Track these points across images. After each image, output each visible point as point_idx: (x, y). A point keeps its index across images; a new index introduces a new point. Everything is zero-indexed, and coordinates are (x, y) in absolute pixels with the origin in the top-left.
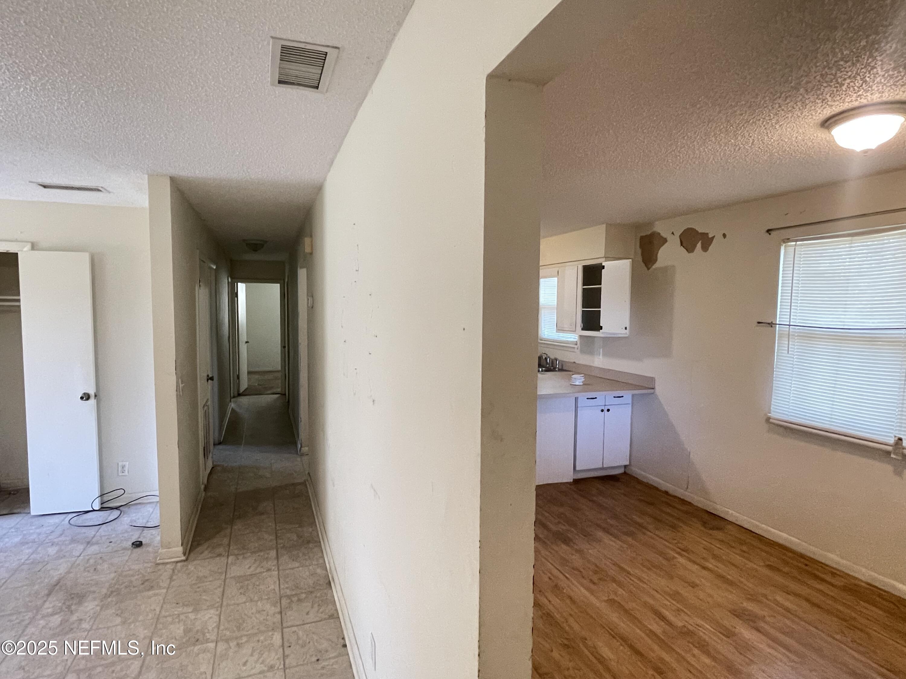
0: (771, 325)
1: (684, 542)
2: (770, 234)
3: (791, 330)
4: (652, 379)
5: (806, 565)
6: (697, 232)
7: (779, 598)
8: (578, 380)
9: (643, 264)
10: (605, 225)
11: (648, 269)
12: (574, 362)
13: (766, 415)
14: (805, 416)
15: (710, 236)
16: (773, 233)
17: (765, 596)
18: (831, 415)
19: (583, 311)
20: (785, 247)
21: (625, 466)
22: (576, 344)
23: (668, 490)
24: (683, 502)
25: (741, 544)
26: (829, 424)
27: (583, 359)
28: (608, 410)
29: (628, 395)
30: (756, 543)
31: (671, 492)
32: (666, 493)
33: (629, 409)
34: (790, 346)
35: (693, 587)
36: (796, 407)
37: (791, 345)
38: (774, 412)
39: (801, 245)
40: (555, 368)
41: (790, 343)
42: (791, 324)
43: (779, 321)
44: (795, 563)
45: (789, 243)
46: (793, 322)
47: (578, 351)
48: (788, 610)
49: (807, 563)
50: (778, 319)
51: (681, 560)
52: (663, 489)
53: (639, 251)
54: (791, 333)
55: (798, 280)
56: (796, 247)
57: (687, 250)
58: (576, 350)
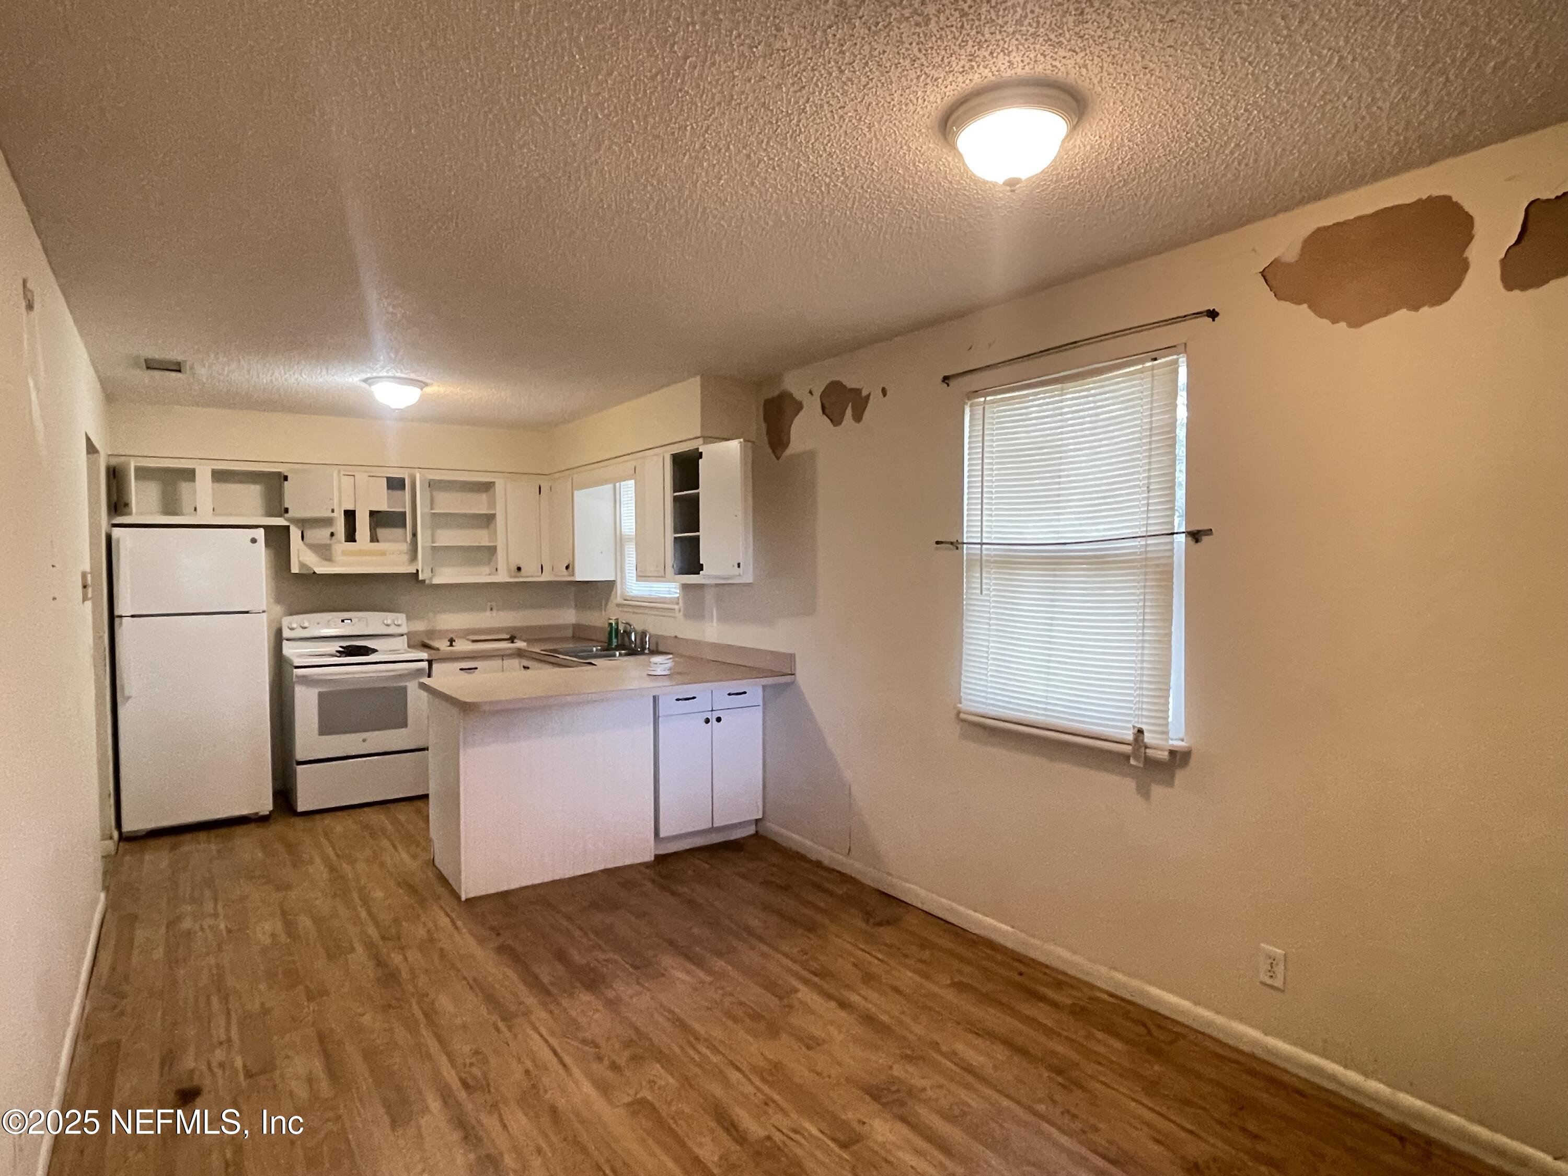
0: (957, 545)
1: (822, 958)
2: (948, 385)
3: (984, 552)
4: (791, 657)
5: (1021, 974)
6: (845, 387)
7: (960, 1047)
8: (661, 664)
9: (769, 451)
10: (698, 378)
11: (778, 458)
12: (676, 637)
13: (955, 707)
14: (1010, 703)
15: (864, 393)
16: (953, 383)
17: (935, 1045)
18: (1046, 697)
19: (675, 538)
20: (971, 406)
21: (757, 821)
22: (678, 604)
23: (821, 858)
24: (845, 878)
25: (923, 947)
26: (1043, 715)
27: (687, 630)
28: (719, 720)
29: (755, 690)
30: (945, 941)
31: (826, 862)
32: (818, 864)
33: (758, 714)
34: (984, 581)
35: (809, 1048)
36: (996, 688)
37: (986, 578)
38: (967, 700)
39: (993, 402)
40: (643, 648)
41: (984, 575)
42: (984, 541)
43: (967, 538)
44: (1003, 971)
45: (977, 400)
46: (987, 538)
47: (680, 615)
48: (968, 1069)
49: (1023, 968)
50: (965, 535)
51: (805, 994)
52: (814, 857)
53: (764, 426)
54: (984, 558)
55: (991, 464)
56: (986, 406)
57: (831, 420)
58: (677, 614)
